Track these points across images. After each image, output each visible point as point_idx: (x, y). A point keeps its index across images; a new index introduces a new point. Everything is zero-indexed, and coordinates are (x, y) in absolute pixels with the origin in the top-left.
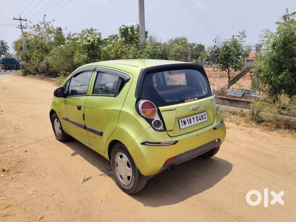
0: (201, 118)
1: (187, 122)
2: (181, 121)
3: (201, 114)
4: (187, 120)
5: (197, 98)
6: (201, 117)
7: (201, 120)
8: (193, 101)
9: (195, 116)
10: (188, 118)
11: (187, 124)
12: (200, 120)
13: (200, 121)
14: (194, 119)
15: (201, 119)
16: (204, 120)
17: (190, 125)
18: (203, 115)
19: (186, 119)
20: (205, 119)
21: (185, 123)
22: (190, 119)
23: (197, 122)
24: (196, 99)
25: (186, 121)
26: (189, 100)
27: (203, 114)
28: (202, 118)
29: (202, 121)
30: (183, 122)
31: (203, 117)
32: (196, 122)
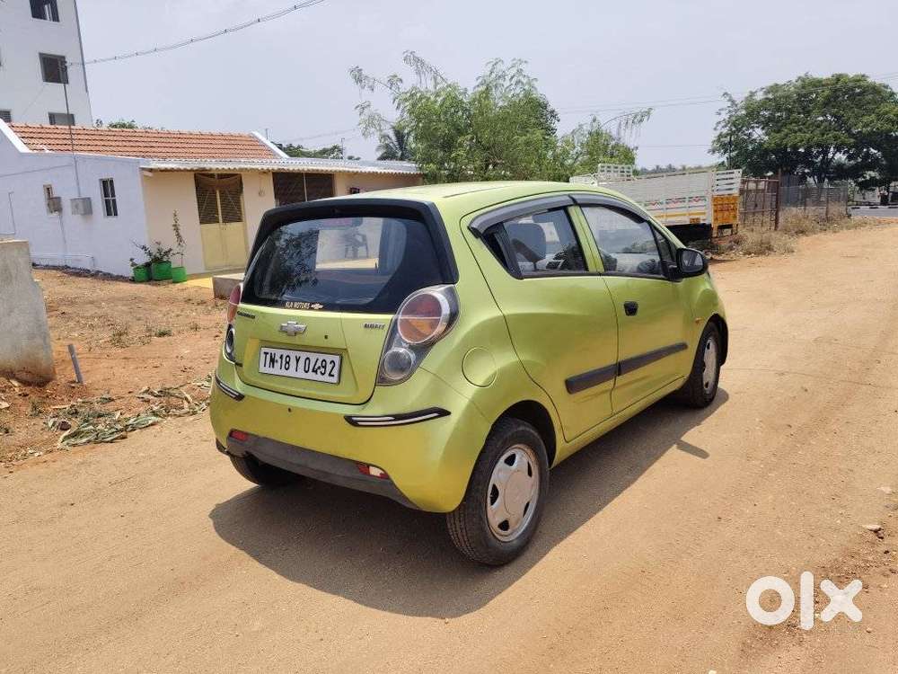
0: (319, 368)
1: (279, 360)
2: (266, 353)
3: (321, 357)
4: (281, 357)
5: (321, 306)
6: (319, 364)
7: (316, 372)
8: (306, 309)
9: (303, 356)
10: (285, 353)
11: (277, 365)
12: (313, 371)
13: (311, 375)
14: (298, 361)
15: (319, 371)
16: (326, 378)
17: (284, 372)
18: (328, 363)
19: (278, 353)
20: (330, 375)
21: (273, 361)
22: (288, 356)
23: (304, 375)
24: (317, 306)
25: (277, 358)
26: (296, 304)
27: (329, 358)
28: (323, 370)
29: (319, 377)
30: (268, 356)
31: (325, 367)
32: (301, 374)
